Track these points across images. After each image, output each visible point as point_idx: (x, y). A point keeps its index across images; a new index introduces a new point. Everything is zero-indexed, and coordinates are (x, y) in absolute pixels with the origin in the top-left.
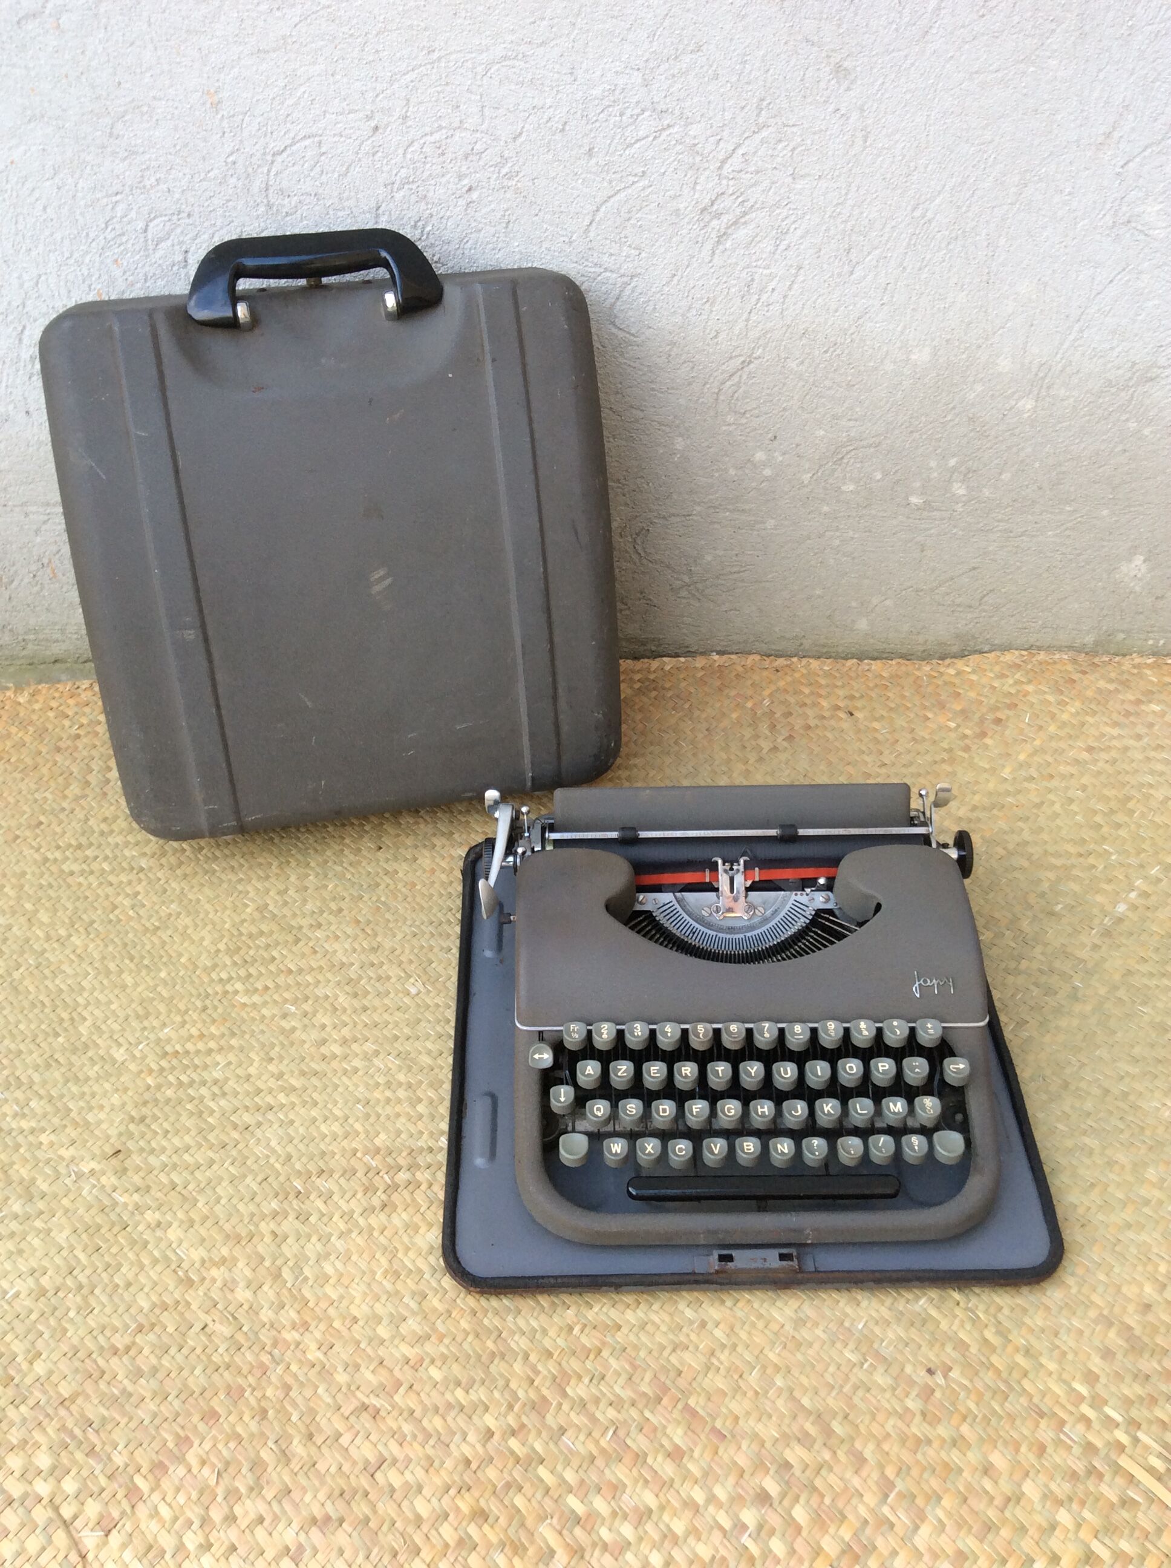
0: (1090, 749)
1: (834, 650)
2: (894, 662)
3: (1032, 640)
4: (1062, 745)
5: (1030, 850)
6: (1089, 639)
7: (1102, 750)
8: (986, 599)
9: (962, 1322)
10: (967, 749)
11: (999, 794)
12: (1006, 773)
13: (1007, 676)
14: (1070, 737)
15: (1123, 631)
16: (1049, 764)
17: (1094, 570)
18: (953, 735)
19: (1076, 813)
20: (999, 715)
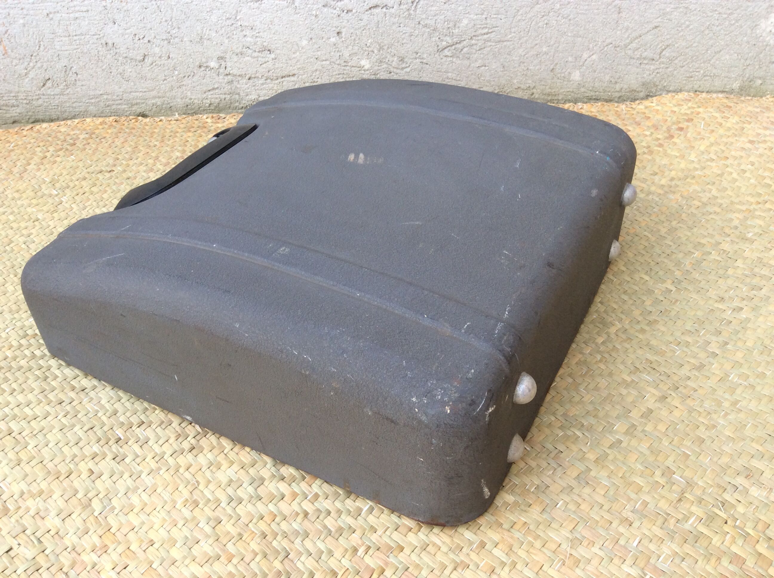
0: (751, 142)
1: (556, 98)
2: (599, 104)
3: (696, 87)
4: (731, 140)
5: (719, 201)
6: (736, 85)
7: (759, 142)
8: (664, 53)
9: (733, 538)
10: (661, 145)
11: (690, 170)
12: (693, 157)
13: (683, 105)
14: (736, 136)
15: (760, 78)
16: (723, 151)
17: (741, 27)
18: (649, 139)
19: (750, 178)
20: (681, 125)
